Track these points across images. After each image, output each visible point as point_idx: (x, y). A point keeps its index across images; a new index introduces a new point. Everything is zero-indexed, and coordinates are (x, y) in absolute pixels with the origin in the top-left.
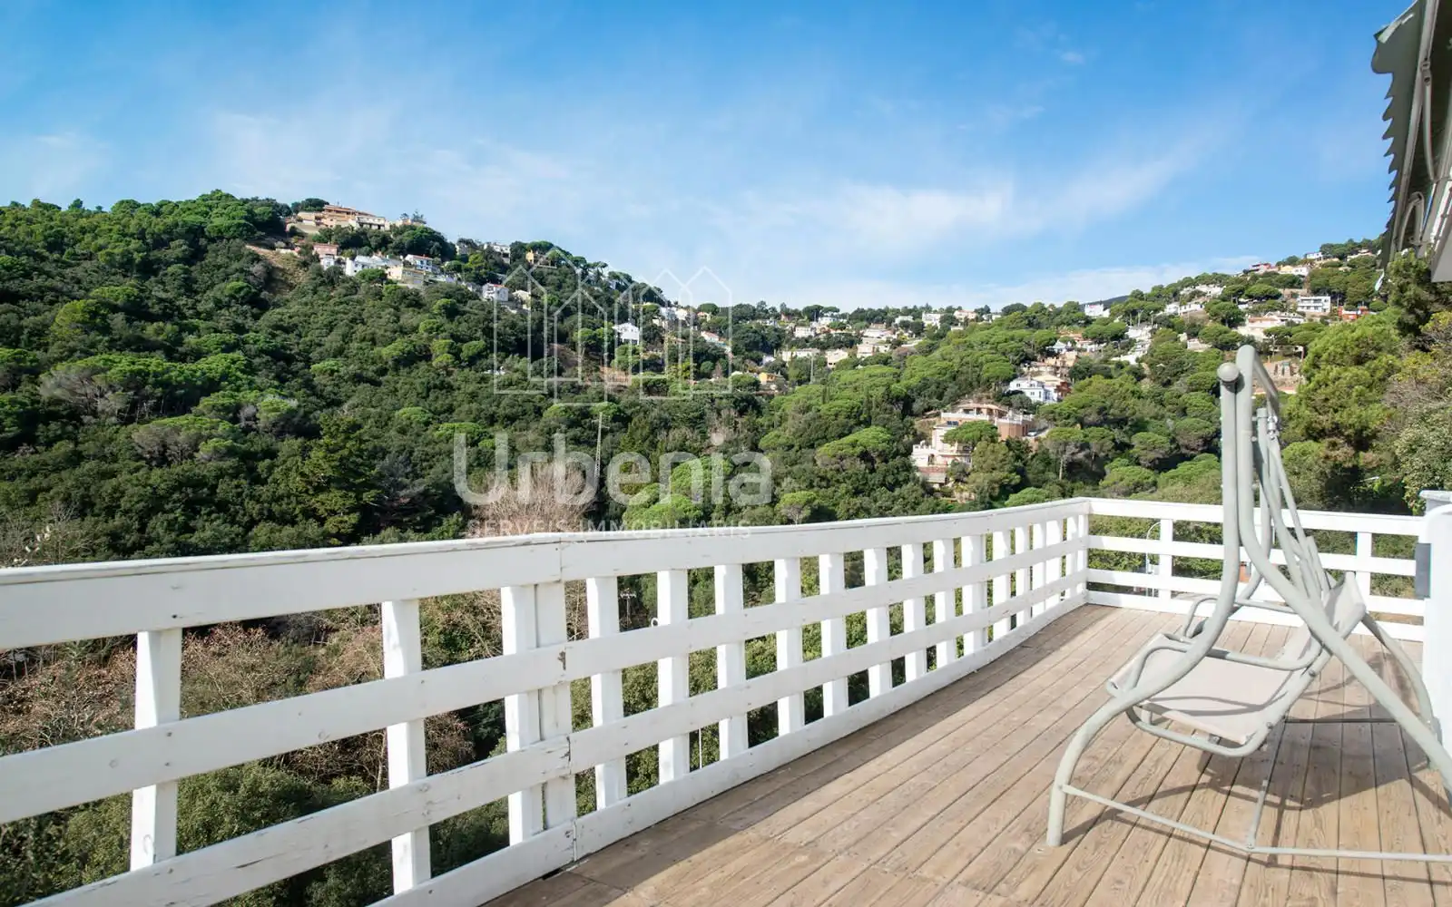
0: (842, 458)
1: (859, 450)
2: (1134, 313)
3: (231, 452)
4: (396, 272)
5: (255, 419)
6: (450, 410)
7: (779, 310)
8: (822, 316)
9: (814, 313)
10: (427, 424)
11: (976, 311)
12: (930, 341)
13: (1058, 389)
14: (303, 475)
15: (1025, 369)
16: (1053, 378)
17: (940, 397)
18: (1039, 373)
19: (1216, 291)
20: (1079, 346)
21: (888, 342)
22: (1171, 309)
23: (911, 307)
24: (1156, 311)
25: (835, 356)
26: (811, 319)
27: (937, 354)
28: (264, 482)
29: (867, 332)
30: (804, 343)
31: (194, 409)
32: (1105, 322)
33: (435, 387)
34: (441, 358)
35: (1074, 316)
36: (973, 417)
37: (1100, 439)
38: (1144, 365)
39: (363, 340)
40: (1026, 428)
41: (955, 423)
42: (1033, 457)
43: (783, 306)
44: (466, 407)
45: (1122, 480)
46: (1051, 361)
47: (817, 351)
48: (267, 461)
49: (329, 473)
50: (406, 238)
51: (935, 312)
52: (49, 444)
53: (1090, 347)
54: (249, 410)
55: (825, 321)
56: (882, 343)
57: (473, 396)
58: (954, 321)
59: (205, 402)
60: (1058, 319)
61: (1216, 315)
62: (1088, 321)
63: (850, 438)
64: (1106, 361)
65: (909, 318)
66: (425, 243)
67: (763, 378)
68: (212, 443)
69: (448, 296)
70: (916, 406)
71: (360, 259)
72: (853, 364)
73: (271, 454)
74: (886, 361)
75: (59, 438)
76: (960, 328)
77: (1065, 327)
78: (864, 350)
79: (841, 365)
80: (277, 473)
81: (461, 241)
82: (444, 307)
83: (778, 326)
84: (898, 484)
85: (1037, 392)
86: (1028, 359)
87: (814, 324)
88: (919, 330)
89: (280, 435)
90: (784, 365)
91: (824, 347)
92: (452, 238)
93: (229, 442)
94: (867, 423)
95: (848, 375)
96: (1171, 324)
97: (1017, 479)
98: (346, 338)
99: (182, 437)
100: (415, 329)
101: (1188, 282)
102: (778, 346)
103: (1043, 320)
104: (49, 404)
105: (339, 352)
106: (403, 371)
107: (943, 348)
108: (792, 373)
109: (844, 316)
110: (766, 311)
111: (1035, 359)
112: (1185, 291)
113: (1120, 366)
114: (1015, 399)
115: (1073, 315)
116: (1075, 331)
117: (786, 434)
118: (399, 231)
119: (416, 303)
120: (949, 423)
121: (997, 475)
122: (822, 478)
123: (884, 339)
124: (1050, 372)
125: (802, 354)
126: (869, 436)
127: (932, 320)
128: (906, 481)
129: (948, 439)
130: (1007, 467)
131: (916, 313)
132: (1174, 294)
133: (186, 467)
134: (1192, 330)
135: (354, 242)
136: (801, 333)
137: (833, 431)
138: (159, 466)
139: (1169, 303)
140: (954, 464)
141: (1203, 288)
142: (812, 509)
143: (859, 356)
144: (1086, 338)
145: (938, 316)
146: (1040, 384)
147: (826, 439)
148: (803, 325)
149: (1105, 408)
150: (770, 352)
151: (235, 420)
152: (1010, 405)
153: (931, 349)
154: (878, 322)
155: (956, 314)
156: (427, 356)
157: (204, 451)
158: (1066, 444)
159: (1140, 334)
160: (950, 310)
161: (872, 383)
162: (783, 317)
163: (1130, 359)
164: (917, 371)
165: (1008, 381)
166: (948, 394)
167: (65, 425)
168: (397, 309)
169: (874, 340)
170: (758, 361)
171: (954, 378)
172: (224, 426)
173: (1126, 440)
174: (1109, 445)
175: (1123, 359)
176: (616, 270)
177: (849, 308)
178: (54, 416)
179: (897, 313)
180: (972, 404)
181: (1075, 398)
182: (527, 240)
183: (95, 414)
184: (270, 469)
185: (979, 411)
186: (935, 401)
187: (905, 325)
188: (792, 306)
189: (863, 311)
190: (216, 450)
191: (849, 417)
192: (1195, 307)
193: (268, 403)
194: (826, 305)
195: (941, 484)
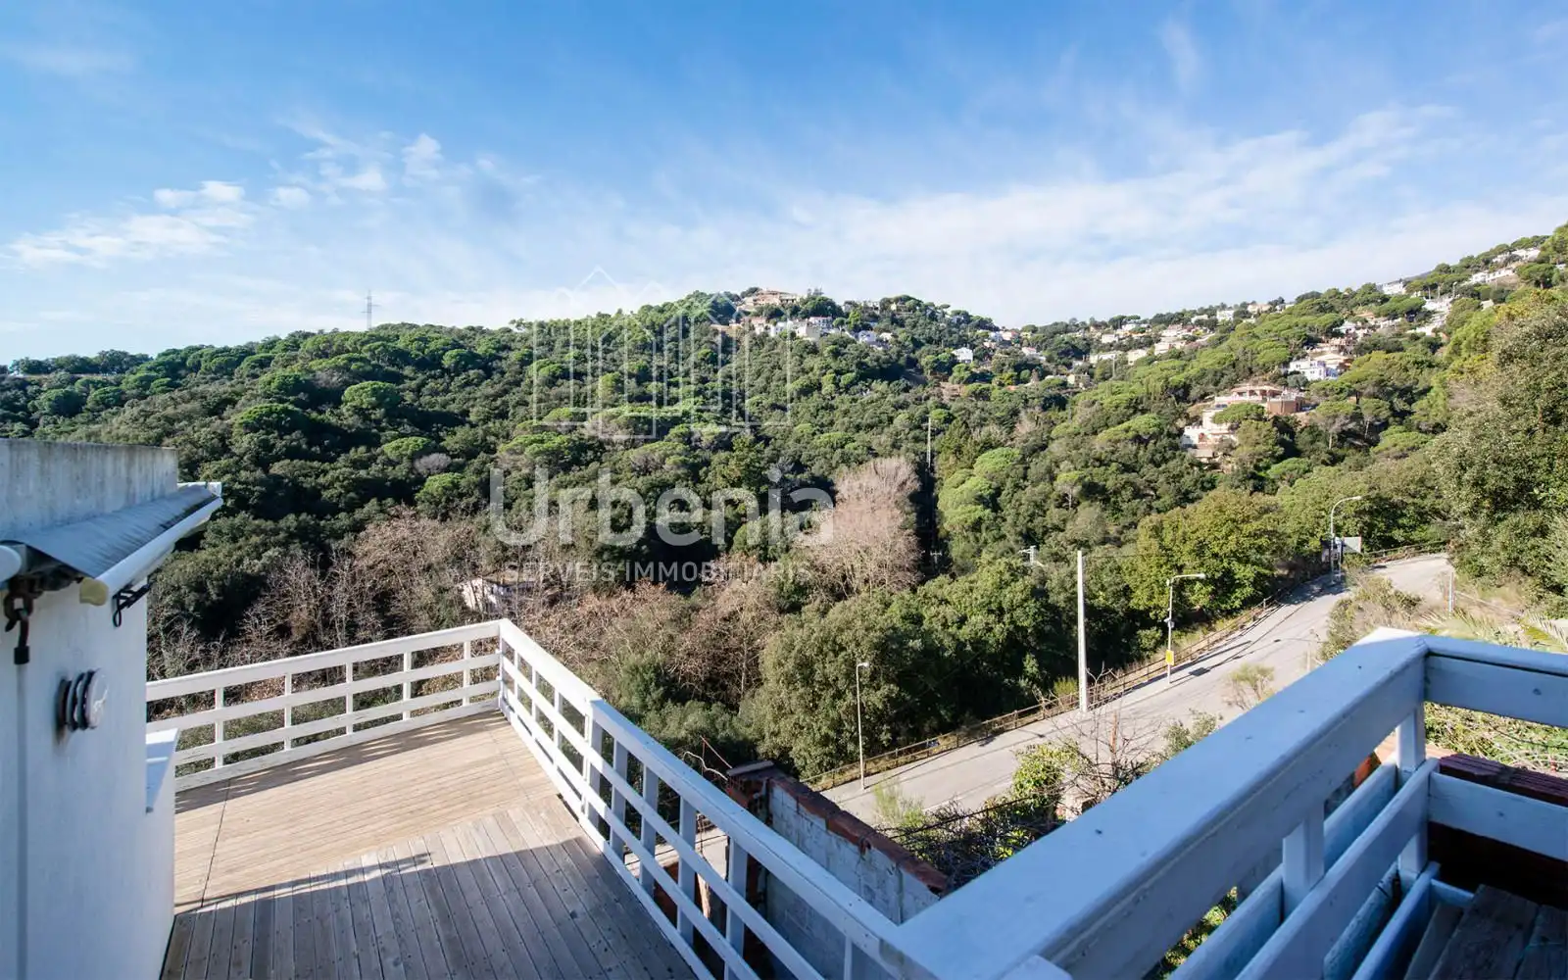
0: (1118, 441)
1: (1131, 434)
2: (1434, 287)
3: (684, 463)
4: (802, 331)
5: (700, 441)
6: (832, 423)
7: (1088, 322)
8: (1125, 323)
9: (1119, 322)
10: (814, 434)
11: (1270, 303)
12: (1220, 335)
13: (1341, 365)
14: (724, 477)
15: (1308, 351)
16: (1336, 356)
17: (1216, 384)
18: (1322, 353)
19: (1534, 253)
20: (1372, 323)
21: (1184, 339)
22: (1476, 278)
23: (1207, 307)
24: (1459, 281)
25: (1134, 356)
26: (1115, 328)
27: (1224, 345)
28: (703, 482)
29: (1165, 333)
30: (1110, 347)
31: (666, 437)
32: (1400, 298)
33: (823, 408)
34: (828, 387)
35: (1369, 297)
36: (1247, 398)
37: (1370, 409)
38: (1441, 334)
39: (779, 380)
40: (1300, 406)
41: (1224, 406)
42: (1302, 430)
43: (1092, 319)
44: (841, 420)
45: (1395, 445)
46: (1337, 341)
47: (1120, 352)
48: (705, 469)
49: (739, 474)
50: (809, 306)
51: (1230, 308)
52: (587, 464)
53: (1384, 324)
54: (697, 436)
55: (1128, 327)
56: (1178, 340)
57: (846, 413)
58: (1247, 315)
59: (674, 431)
60: (1351, 302)
61: (1529, 277)
62: (1385, 299)
63: (1125, 425)
64: (1399, 335)
65: (1205, 317)
66: (823, 308)
67: (1071, 380)
68: (672, 459)
69: (835, 343)
70: (1194, 393)
71: (780, 324)
72: (1150, 360)
73: (707, 463)
74: (1179, 356)
75: (592, 461)
76: (1252, 320)
77: (1360, 308)
78: (1161, 348)
79: (1139, 363)
80: (710, 477)
81: (846, 303)
82: (831, 351)
83: (1087, 335)
84: (1165, 460)
85: (1317, 371)
86: (1311, 342)
87: (1119, 331)
88: (1213, 325)
89: (715, 451)
90: (1091, 367)
91: (1127, 349)
92: (840, 302)
93: (682, 458)
94: (1144, 411)
95: (1142, 371)
96: (1476, 294)
97: (1280, 450)
98: (768, 380)
99: (656, 456)
100: (812, 369)
101: (1502, 249)
102: (1087, 352)
103: (1337, 303)
104: (589, 440)
105: (765, 390)
106: (803, 398)
107: (1232, 339)
108: (1098, 372)
109: (1145, 322)
110: (1077, 326)
111: (1321, 341)
112: (1500, 259)
113: (1415, 338)
114: (1291, 380)
115: (1372, 296)
116: (1369, 310)
117: (1074, 424)
118: (805, 303)
119: (814, 350)
120: (1218, 406)
121: (1261, 448)
122: (1098, 460)
123: (1180, 337)
124: (1334, 352)
125: (1106, 356)
126: (1140, 423)
127: (1223, 316)
128: (1174, 457)
129: (1216, 420)
130: (1270, 441)
131: (1211, 312)
132: (1486, 262)
133: (658, 474)
134: (1499, 296)
135: (775, 314)
136: (1106, 339)
137: (1114, 419)
138: (644, 475)
139: (1477, 271)
140: (1222, 440)
141: (1520, 253)
142: (1084, 486)
143: (1156, 354)
144: (1378, 315)
145: (1232, 312)
146: (1318, 366)
147: (1107, 426)
148: (1108, 333)
149: (1383, 381)
150: (1079, 358)
151: (689, 442)
152: (1286, 385)
153: (1221, 340)
154: (1175, 323)
155: (1250, 309)
156: (819, 387)
157: (669, 462)
158: (1336, 417)
159: (1441, 306)
160: (1245, 305)
161: (1153, 381)
162: (1092, 328)
163: (1427, 330)
164: (1207, 361)
165: (1286, 364)
166: (1225, 380)
167: (596, 453)
168: (801, 356)
169: (1171, 338)
170: (1069, 366)
171: (1234, 366)
172: (680, 447)
173: (1407, 407)
174: (1385, 414)
175: (1419, 331)
176: (958, 309)
177: (1149, 314)
178: (590, 447)
179: (1194, 313)
180: (1246, 387)
181: (1355, 372)
182: (892, 295)
183: (614, 445)
184: (706, 474)
185: (1252, 393)
186: (1211, 387)
187: (1200, 323)
188: (1099, 320)
189: (1162, 315)
190: (675, 463)
191: (1128, 407)
192: (1506, 275)
193: (708, 431)
194: (1129, 315)
195: (1209, 458)
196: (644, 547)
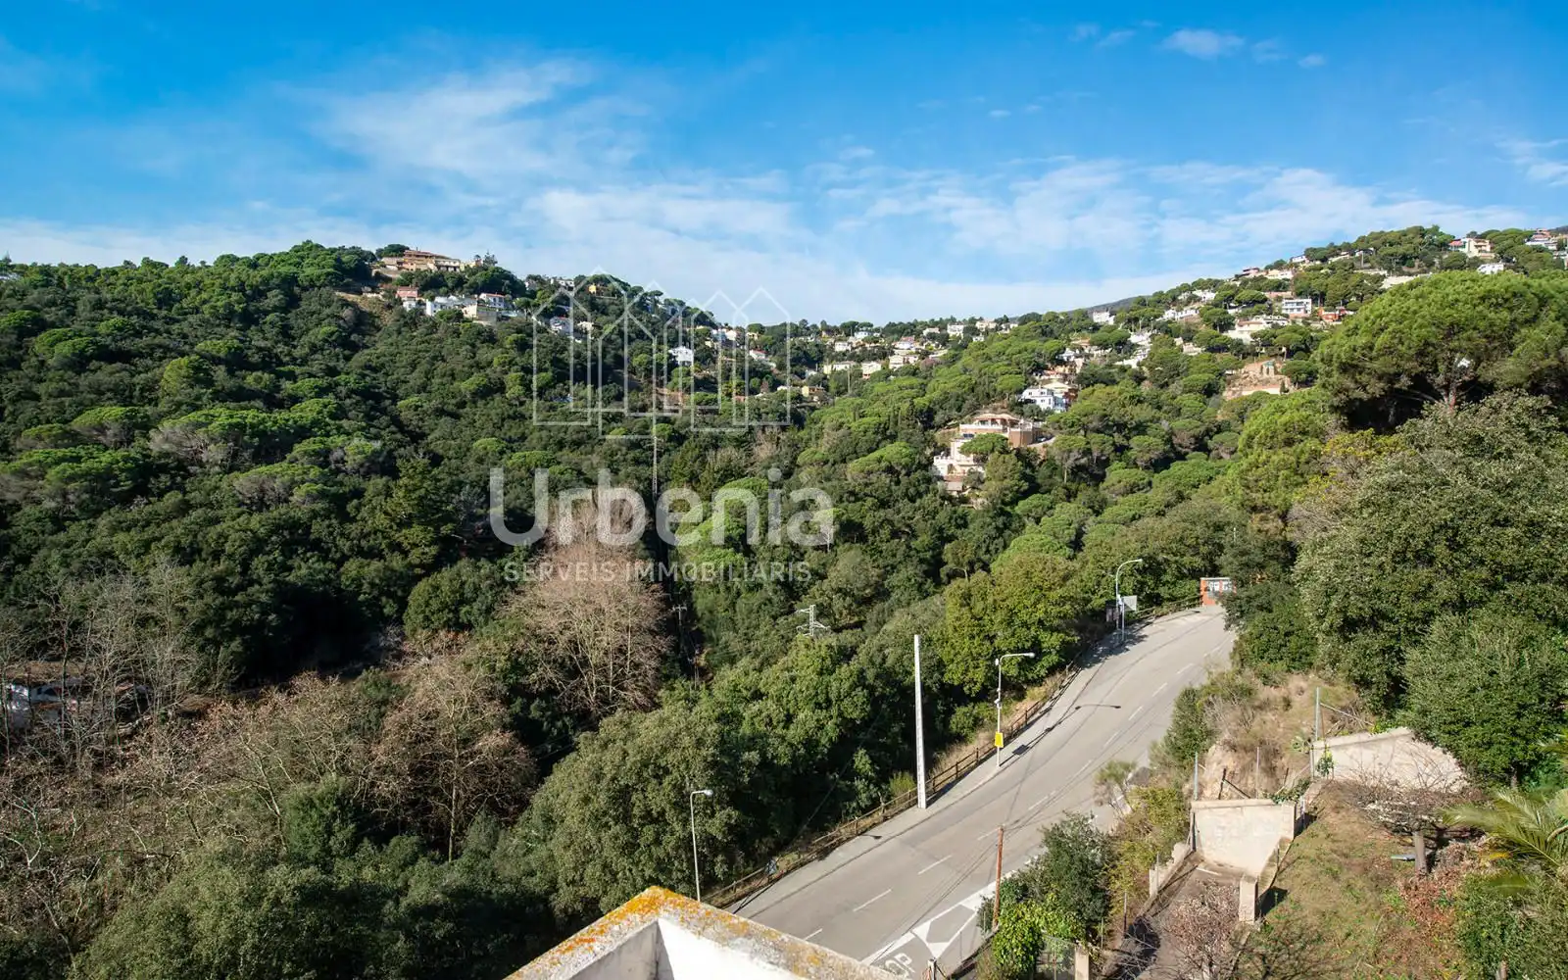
0: (870, 472)
1: (884, 464)
2: (1136, 320)
3: (322, 495)
4: (471, 311)
5: (344, 462)
6: (523, 438)
7: (820, 326)
8: (858, 330)
9: (851, 328)
10: (502, 453)
11: (996, 321)
12: (953, 352)
13: (1067, 395)
14: (386, 513)
15: (1037, 378)
16: (1062, 385)
17: (959, 409)
18: (1049, 381)
19: (1210, 296)
20: (1086, 351)
21: (917, 353)
22: (1169, 315)
23: (937, 319)
24: (1156, 317)
25: (870, 368)
26: (848, 335)
27: (959, 365)
28: (353, 520)
29: (898, 345)
30: (842, 357)
31: (289, 456)
32: (1113, 329)
33: (509, 417)
34: (514, 390)
35: (1083, 323)
36: (989, 428)
37: (1100, 444)
38: (1144, 368)
39: (444, 376)
40: (1036, 436)
41: (971, 436)
42: (1041, 463)
43: (823, 323)
44: (536, 434)
45: (1120, 482)
46: (1060, 369)
47: (853, 363)
48: (355, 502)
49: (409, 510)
50: (479, 278)
51: (959, 323)
52: (161, 495)
53: (1097, 352)
54: (337, 454)
55: (861, 336)
56: (911, 354)
58: (976, 332)
59: (299, 449)
60: (1068, 327)
61: (1208, 320)
62: (1096, 328)
63: (876, 454)
64: (1110, 366)
65: (936, 330)
66: (495, 281)
67: (805, 391)
68: (304, 488)
69: (519, 331)
70: (938, 418)
71: (439, 300)
72: (886, 375)
73: (358, 493)
74: (914, 372)
75: (169, 489)
76: (981, 338)
77: (1075, 334)
78: (895, 362)
79: (874, 377)
80: (364, 512)
81: (530, 277)
82: (516, 342)
83: (819, 341)
84: (920, 495)
85: (1047, 400)
86: (1039, 369)
87: (851, 339)
88: (944, 340)
89: (366, 476)
90: (825, 378)
91: (860, 360)
92: (521, 275)
93: (319, 486)
94: (893, 438)
95: (880, 387)
96: (1169, 330)
97: (1025, 486)
98: (429, 375)
99: (278, 484)
100: (490, 363)
101: (1186, 288)
102: (820, 360)
103: (1055, 327)
104: (160, 458)
105: (423, 388)
106: (480, 403)
107: (966, 359)
108: (832, 385)
109: (877, 330)
110: (808, 329)
111: (1047, 368)
112: (1183, 297)
113: (1123, 369)
114: (1026, 408)
115: (1081, 321)
116: (1084, 337)
117: (823, 448)
118: (473, 272)
119: (491, 339)
120: (965, 436)
121: (1008, 483)
122: (852, 493)
123: (913, 350)
124: (1059, 380)
125: (840, 367)
126: (892, 451)
127: (955, 331)
128: (927, 491)
129: (964, 451)
130: (1016, 476)
131: (942, 324)
132: (1171, 299)
133: (283, 510)
134: (1187, 335)
135: (432, 284)
136: (840, 347)
137: (864, 447)
138: (260, 510)
139: (1168, 308)
140: (970, 472)
141: (1198, 293)
142: (841, 525)
143: (891, 367)
144: (1092, 344)
145: (961, 327)
146: (1048, 393)
147: (856, 454)
148: (840, 340)
149: (1106, 416)
150: (812, 367)
151: (325, 464)
152: (1022, 414)
153: (953, 360)
154: (908, 334)
155: (978, 325)
156: (501, 388)
157: (298, 495)
158: (1070, 451)
159: (1141, 338)
160: (973, 321)
161: (895, 402)
162: (824, 333)
163: (1132, 363)
164: (945, 383)
165: (1020, 392)
166: (966, 406)
167: (173, 477)
168: (473, 346)
169: (904, 351)
170: (802, 376)
171: (973, 390)
172: (315, 472)
173: (1125, 443)
174: (1109, 449)
175: (1126, 362)
176: (672, 297)
177: (880, 322)
178: (164, 469)
179: (926, 325)
180: (988, 415)
181: (1078, 407)
182: (590, 274)
183: (201, 465)
184: (358, 509)
185: (993, 421)
186: (954, 413)
187: (932, 337)
188: (831, 323)
189: (894, 325)
190: (308, 494)
191: (876, 433)
192: (1190, 313)
193: (354, 448)
194: (860, 321)
195: (959, 492)
196: (272, 617)
